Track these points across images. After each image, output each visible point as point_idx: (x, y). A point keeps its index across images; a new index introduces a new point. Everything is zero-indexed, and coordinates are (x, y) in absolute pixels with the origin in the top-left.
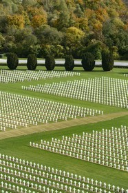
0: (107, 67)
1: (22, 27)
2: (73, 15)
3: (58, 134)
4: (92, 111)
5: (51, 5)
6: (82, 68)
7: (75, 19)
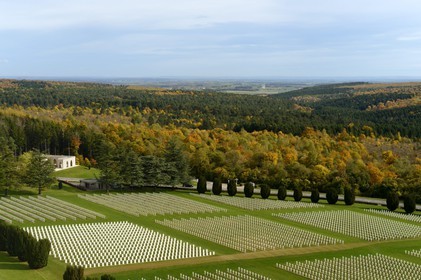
0: (349, 201)
1: (275, 162)
2: (321, 155)
3: (302, 258)
4: (334, 240)
5: (302, 146)
6: (326, 201)
7: (322, 158)
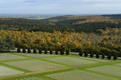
0: (67, 54)
1: (43, 42)
2: (58, 39)
3: (53, 73)
4: (63, 66)
5: (52, 36)
6: (60, 54)
7: (59, 40)
